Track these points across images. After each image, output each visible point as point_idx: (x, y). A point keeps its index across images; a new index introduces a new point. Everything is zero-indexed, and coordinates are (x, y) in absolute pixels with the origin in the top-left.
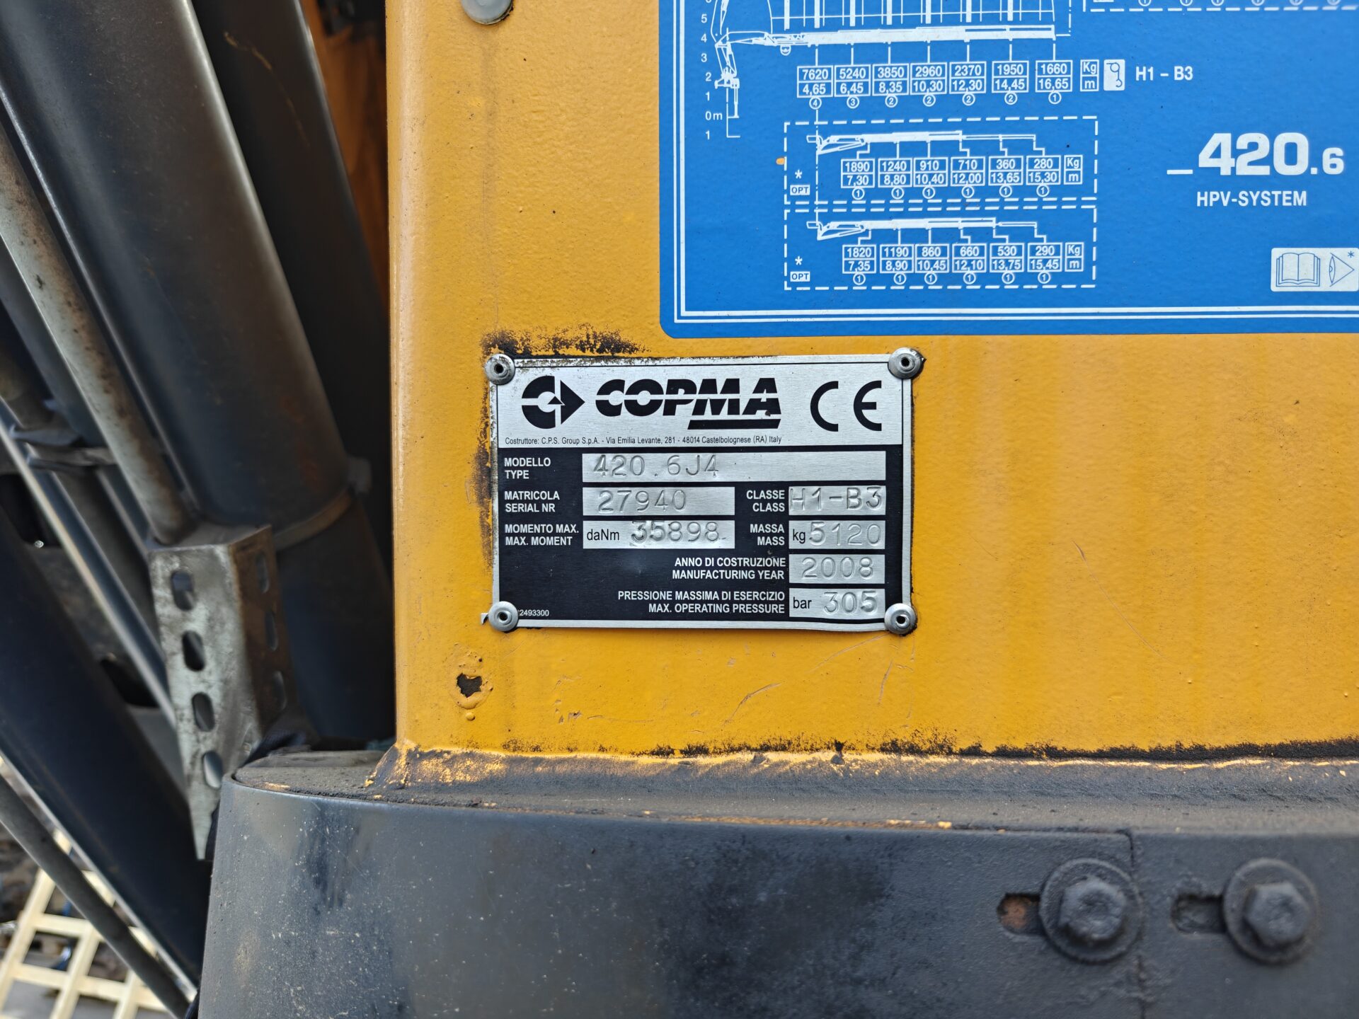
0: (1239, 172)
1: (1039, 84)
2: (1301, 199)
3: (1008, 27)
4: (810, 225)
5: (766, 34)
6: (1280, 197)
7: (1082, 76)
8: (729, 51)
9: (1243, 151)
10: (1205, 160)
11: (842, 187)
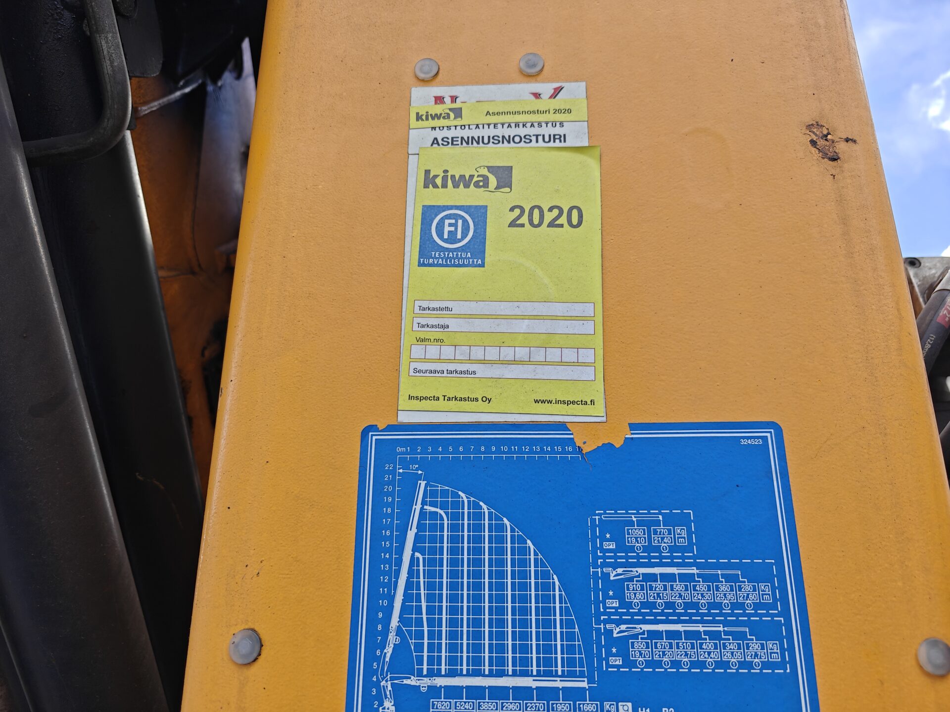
3: (558, 679)
5: (412, 677)
8: (390, 688)
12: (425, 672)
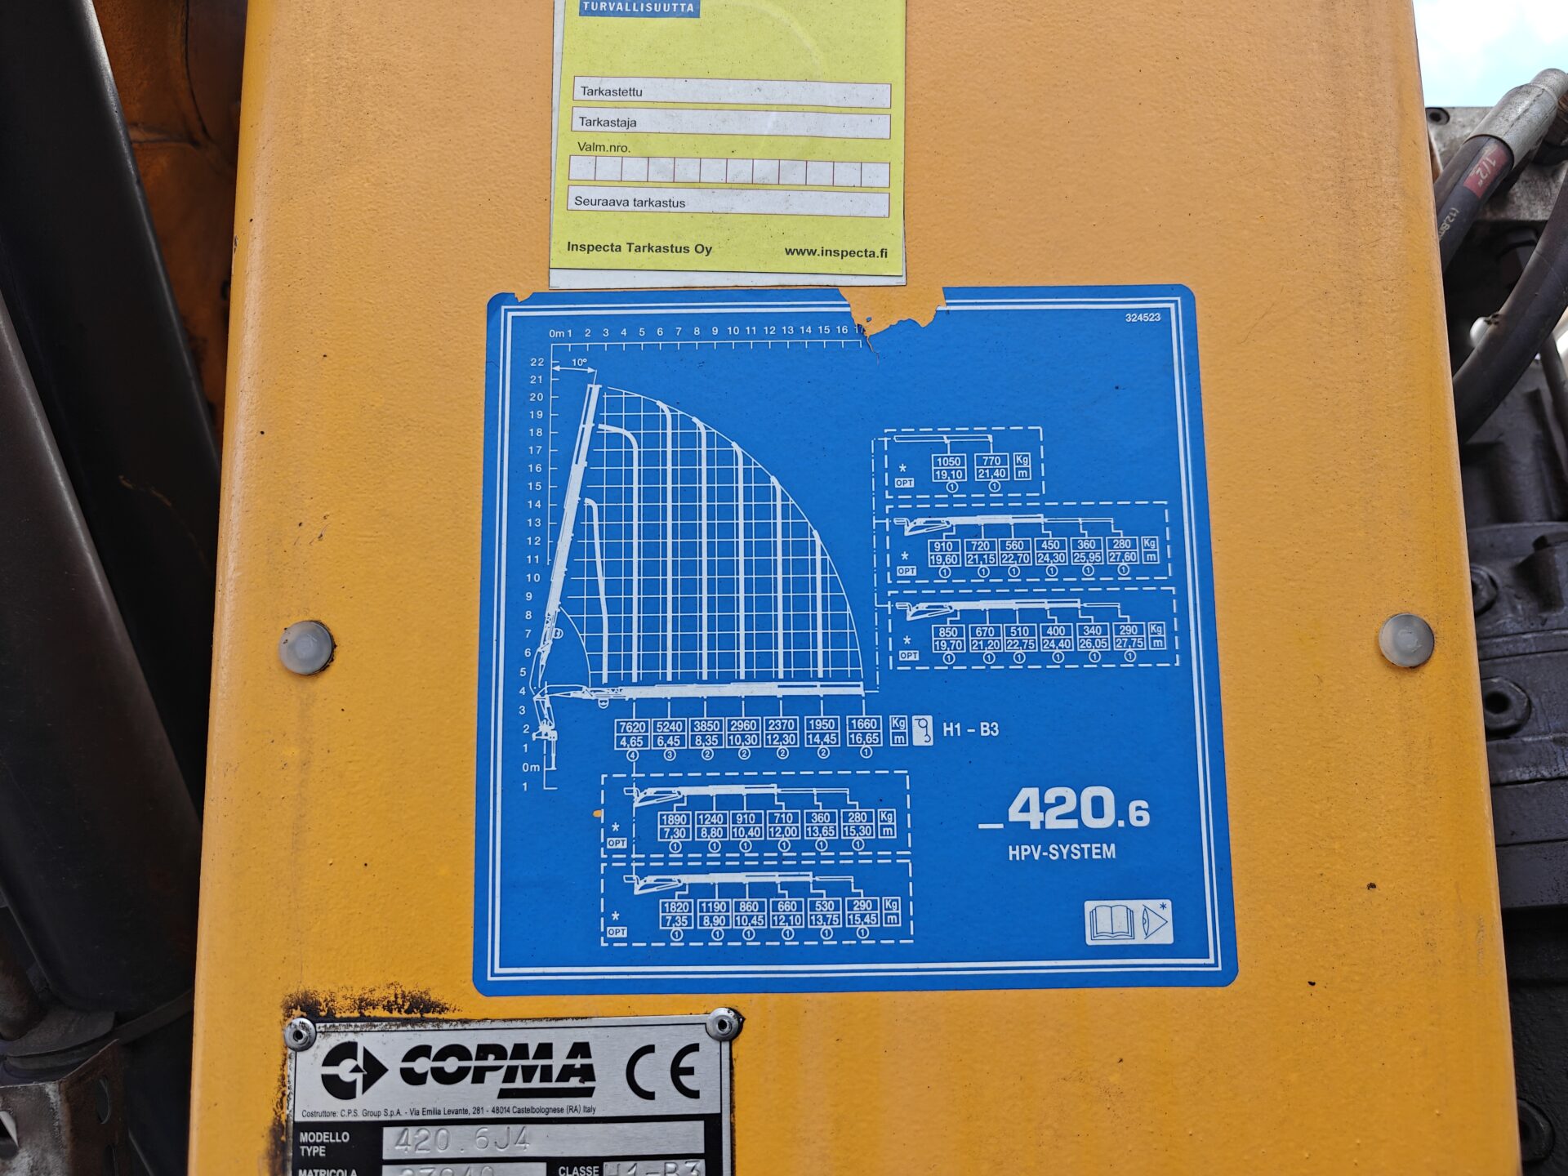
0: (1048, 826)
1: (850, 739)
2: (1110, 851)
3: (818, 684)
4: (627, 879)
5: (585, 688)
6: (1090, 850)
7: (891, 731)
8: (548, 704)
9: (1052, 806)
10: (1015, 815)
11: (659, 840)
12: (605, 680)
